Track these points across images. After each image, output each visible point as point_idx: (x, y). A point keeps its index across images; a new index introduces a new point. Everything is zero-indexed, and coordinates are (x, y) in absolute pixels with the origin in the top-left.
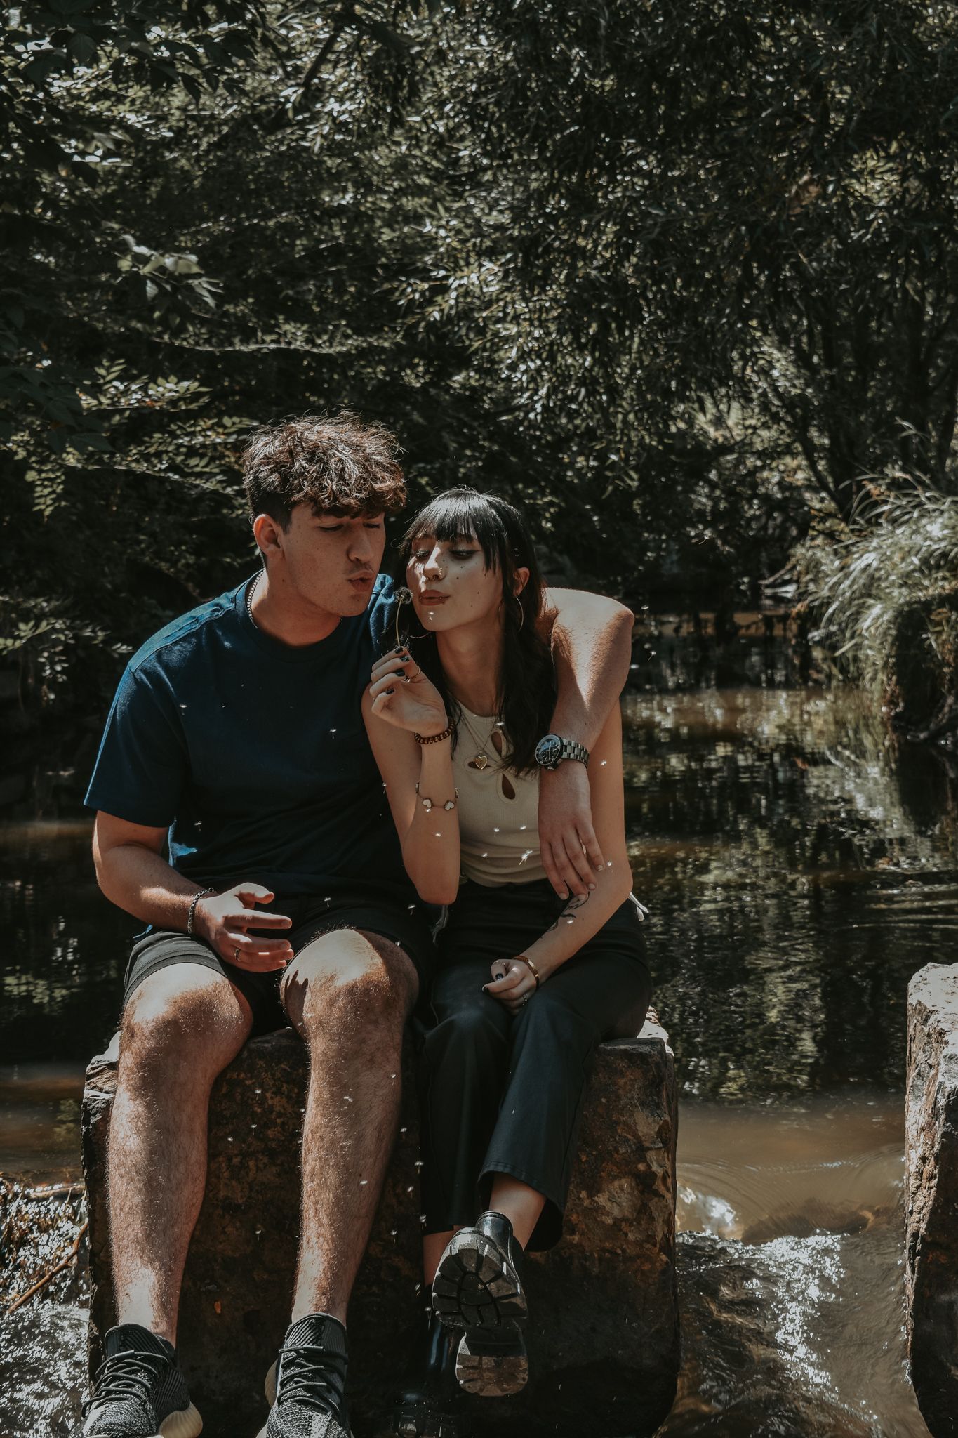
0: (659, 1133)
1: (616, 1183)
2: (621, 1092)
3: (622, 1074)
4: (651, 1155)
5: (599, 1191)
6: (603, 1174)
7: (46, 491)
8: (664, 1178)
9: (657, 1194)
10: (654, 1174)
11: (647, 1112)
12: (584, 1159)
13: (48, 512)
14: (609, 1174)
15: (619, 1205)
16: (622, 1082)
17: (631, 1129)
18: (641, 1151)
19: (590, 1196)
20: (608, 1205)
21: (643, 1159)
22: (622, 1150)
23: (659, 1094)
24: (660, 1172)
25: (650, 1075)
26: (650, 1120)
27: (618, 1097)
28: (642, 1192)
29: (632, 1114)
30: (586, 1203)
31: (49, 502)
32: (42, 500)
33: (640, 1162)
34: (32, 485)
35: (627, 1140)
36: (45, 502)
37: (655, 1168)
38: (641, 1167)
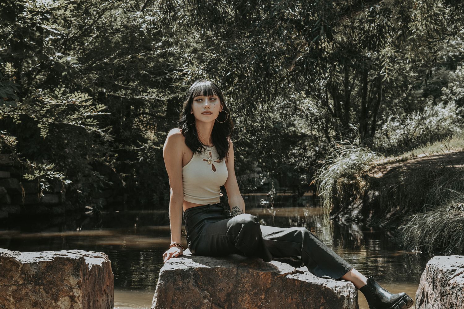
0: (77, 284)
1: (64, 298)
2: (66, 270)
3: (66, 265)
4: (74, 290)
5: (58, 301)
6: (60, 296)
7: (44, 130)
8: (78, 297)
9: (76, 302)
10: (75, 296)
11: (74, 277)
12: (54, 291)
13: (45, 137)
14: (61, 296)
15: (64, 305)
16: (66, 267)
17: (68, 282)
18: (71, 289)
19: (55, 302)
20: (61, 305)
21: (72, 291)
22: (65, 288)
23: (78, 272)
24: (77, 295)
25: (75, 266)
26: (75, 279)
27: (65, 272)
28: (71, 301)
29: (69, 277)
30: (54, 304)
31: (45, 134)
32: (43, 133)
33: (71, 292)
34: (40, 128)
35: (67, 285)
36: (44, 133)
37: (75, 294)
38: (71, 294)
